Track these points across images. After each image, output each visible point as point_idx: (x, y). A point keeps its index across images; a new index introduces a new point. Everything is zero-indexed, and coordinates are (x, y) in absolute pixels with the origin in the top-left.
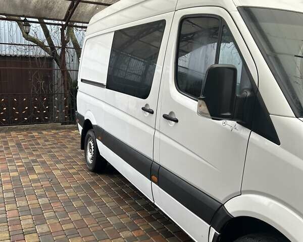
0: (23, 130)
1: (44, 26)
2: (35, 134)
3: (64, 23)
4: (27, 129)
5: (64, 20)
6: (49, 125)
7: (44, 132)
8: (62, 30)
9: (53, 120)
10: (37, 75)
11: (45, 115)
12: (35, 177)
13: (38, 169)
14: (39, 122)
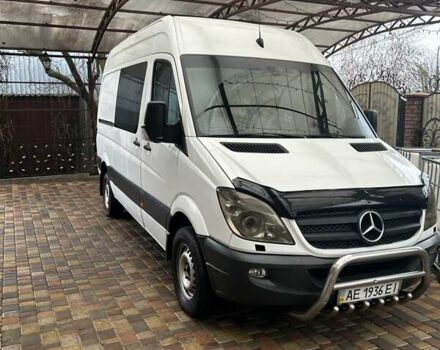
0: (45, 182)
1: (69, 59)
2: (58, 185)
3: (91, 55)
4: (50, 180)
5: (91, 52)
6: (76, 176)
7: (70, 184)
8: (89, 64)
9: (80, 170)
10: (60, 117)
11: (71, 163)
12: (49, 221)
13: (53, 215)
14: (64, 172)
